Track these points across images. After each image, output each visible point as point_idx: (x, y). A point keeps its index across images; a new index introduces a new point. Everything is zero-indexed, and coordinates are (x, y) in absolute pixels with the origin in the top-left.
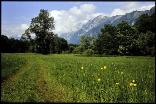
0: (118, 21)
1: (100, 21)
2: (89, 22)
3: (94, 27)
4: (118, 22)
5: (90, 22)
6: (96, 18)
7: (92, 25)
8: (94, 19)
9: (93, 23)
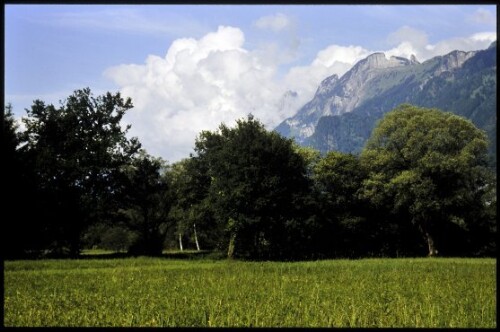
0: (449, 80)
1: (376, 81)
2: (323, 91)
3: (348, 110)
4: (450, 84)
5: (330, 88)
6: (357, 66)
7: (338, 100)
8: (348, 75)
9: (341, 94)
